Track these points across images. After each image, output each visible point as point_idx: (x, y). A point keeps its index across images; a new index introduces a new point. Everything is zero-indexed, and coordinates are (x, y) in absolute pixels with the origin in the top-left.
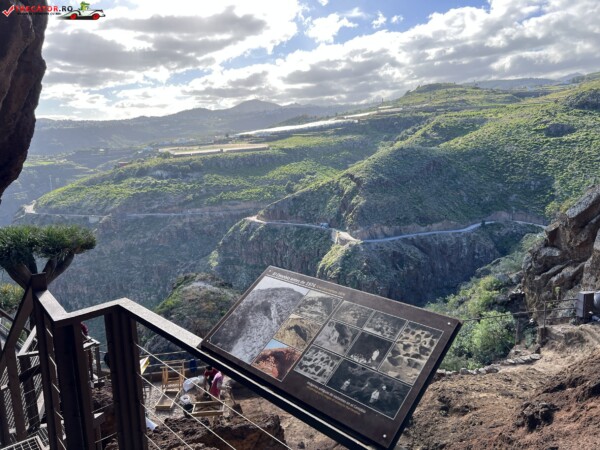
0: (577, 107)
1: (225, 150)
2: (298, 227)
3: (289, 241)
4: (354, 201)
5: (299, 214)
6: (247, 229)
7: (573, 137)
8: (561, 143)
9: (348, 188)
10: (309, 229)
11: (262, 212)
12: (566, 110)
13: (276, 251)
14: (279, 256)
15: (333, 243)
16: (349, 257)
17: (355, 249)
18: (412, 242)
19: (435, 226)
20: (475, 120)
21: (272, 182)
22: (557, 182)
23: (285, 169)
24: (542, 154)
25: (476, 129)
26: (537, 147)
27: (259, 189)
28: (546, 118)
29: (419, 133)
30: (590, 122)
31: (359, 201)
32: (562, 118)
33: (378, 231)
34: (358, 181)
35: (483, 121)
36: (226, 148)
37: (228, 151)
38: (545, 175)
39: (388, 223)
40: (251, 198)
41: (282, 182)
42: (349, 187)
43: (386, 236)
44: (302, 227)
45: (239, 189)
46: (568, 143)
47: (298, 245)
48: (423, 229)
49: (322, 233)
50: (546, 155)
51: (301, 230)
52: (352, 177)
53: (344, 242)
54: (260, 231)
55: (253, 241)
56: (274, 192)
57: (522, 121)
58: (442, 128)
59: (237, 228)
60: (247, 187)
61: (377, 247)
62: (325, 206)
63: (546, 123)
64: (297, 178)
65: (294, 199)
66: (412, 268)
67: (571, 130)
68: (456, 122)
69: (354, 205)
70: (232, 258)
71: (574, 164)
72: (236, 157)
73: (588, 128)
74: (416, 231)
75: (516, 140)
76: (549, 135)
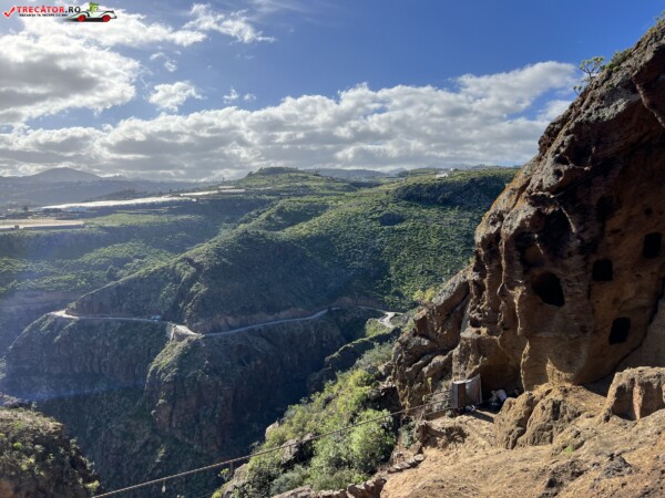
0: (404, 199)
1: (21, 227)
2: (122, 322)
3: (110, 340)
4: (193, 289)
5: (124, 306)
6: (51, 327)
7: (403, 226)
8: (394, 231)
9: (186, 275)
10: (137, 324)
11: (73, 305)
12: (396, 201)
13: (92, 354)
14: (96, 360)
15: (168, 339)
16: (188, 355)
17: (195, 345)
18: (260, 334)
19: (283, 314)
20: (317, 207)
21: (88, 267)
22: (392, 268)
23: (106, 251)
24: (378, 240)
25: (318, 215)
26: (374, 235)
27: (69, 276)
28: (380, 208)
29: (264, 216)
30: (416, 214)
31: (200, 289)
32: (393, 208)
33: (222, 323)
34: (199, 267)
35: (325, 207)
36: (23, 224)
37: (25, 229)
38: (383, 261)
39: (232, 314)
40: (58, 288)
41: (102, 267)
42: (187, 273)
43: (231, 328)
44: (127, 322)
45: (42, 275)
46: (399, 231)
47: (122, 344)
48: (271, 318)
49: (154, 328)
50: (382, 242)
51: (127, 325)
52: (190, 261)
53: (181, 337)
54: (71, 329)
55: (59, 343)
56: (90, 279)
57: (360, 210)
58: (287, 213)
59: (37, 327)
60: (52, 273)
61: (221, 341)
62: (158, 296)
63: (380, 212)
64: (121, 263)
65: (118, 288)
66: (259, 362)
67: (401, 220)
68: (299, 207)
69: (193, 293)
70: (27, 367)
71: (405, 252)
72: (38, 236)
73: (415, 218)
74: (263, 320)
75: (355, 228)
76: (383, 223)
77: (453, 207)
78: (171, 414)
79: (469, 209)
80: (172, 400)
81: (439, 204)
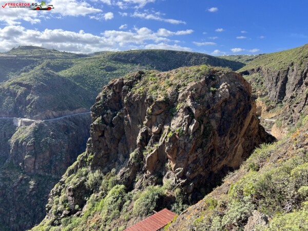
0: (113, 60)
4: (28, 98)
7: (117, 72)
8: (113, 74)
12: (109, 61)
15: (16, 127)
16: (37, 131)
19: (77, 111)
20: (67, 63)
24: (107, 78)
25: (70, 67)
26: (105, 76)
29: (38, 67)
30: (121, 67)
31: (33, 97)
32: (109, 64)
34: (28, 87)
35: (72, 64)
39: (54, 110)
42: (20, 90)
43: (55, 117)
46: (116, 74)
48: (72, 112)
49: (4, 121)
53: (28, 123)
57: (93, 64)
61: (53, 123)
62: (2, 104)
63: (104, 65)
67: (115, 69)
69: (30, 100)
73: (121, 69)
74: (69, 114)
75: (94, 72)
76: (107, 71)
77: (137, 64)
78: (35, 162)
79: (144, 65)
80: (35, 155)
81: (130, 62)
